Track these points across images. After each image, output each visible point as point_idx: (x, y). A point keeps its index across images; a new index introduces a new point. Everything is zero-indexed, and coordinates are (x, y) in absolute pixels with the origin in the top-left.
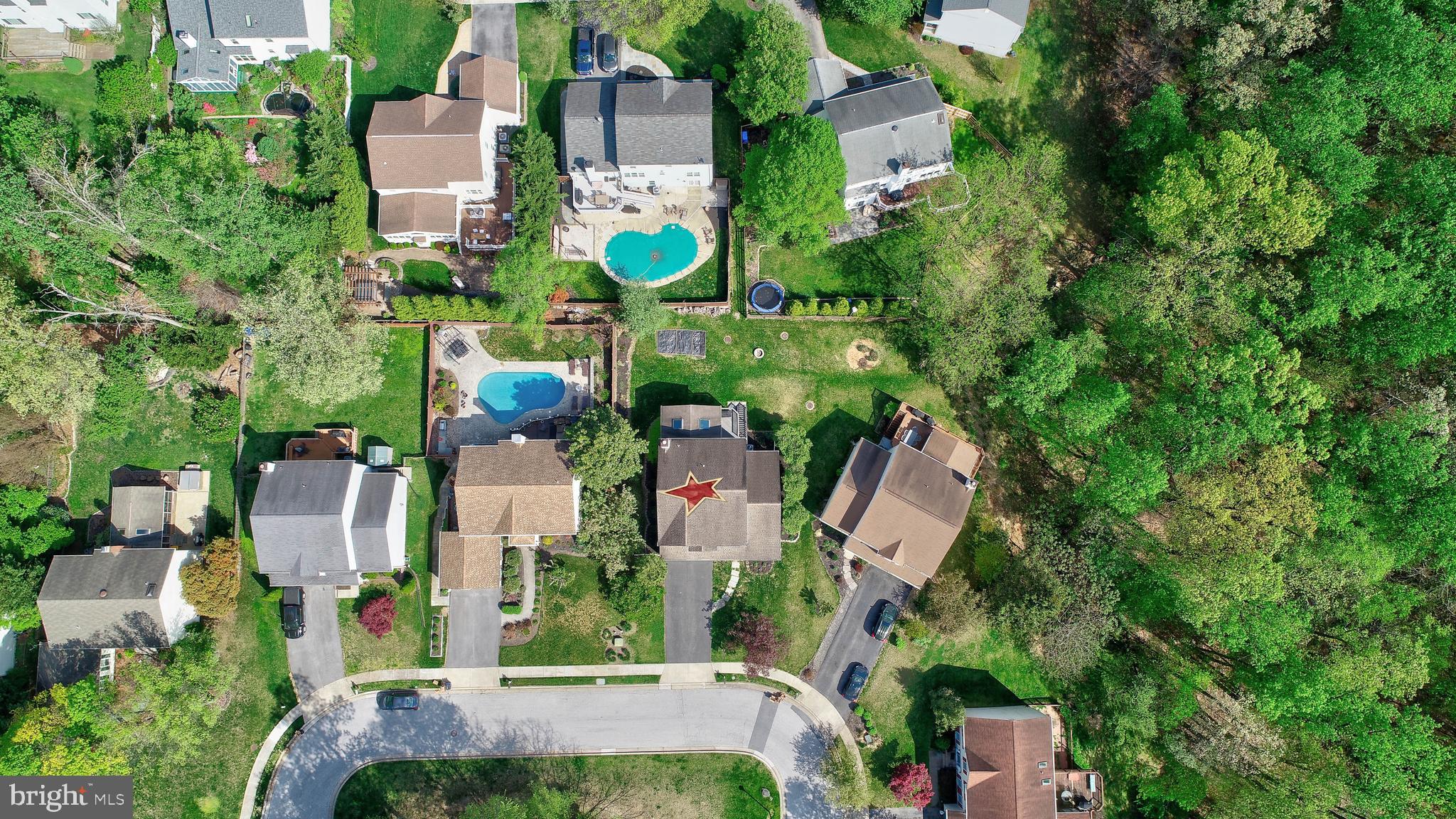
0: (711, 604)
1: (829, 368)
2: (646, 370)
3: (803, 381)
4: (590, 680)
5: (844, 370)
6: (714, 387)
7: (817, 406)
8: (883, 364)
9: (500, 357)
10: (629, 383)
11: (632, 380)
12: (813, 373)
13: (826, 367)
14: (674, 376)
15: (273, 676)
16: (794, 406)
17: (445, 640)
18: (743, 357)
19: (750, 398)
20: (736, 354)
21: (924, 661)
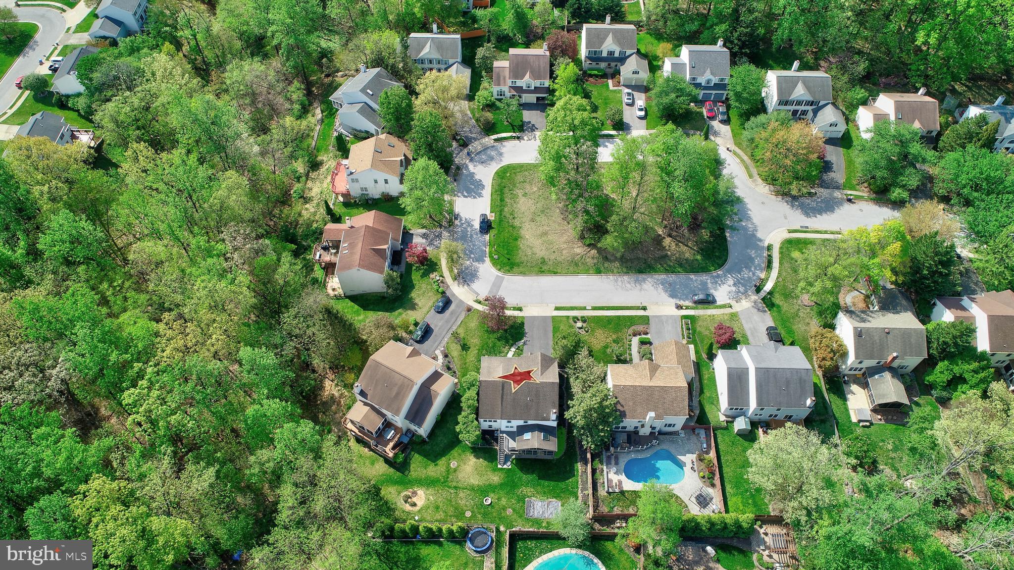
0: (525, 343)
1: (438, 491)
2: (568, 490)
3: (457, 482)
4: (594, 308)
5: (427, 489)
6: (520, 478)
7: (449, 464)
9: (671, 495)
10: (580, 480)
11: (578, 482)
12: (450, 487)
13: (440, 491)
14: (548, 486)
16: (465, 464)
17: (682, 328)
18: (499, 499)
19: (495, 470)
20: (504, 501)
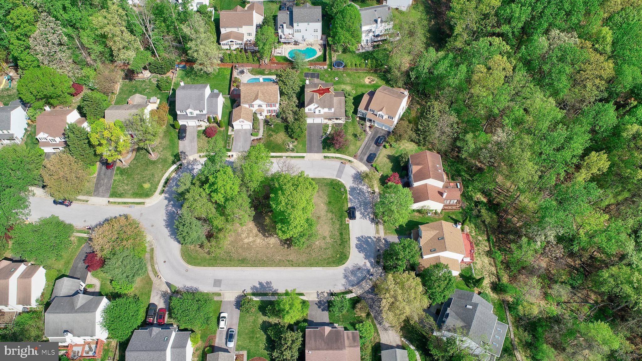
0: (322, 136)
1: (359, 83)
3: (351, 86)
4: (281, 157)
5: (364, 84)
7: (356, 92)
8: (377, 83)
9: (255, 75)
12: (354, 84)
15: (173, 152)
17: (232, 144)
18: (331, 80)
20: (329, 79)
21: (396, 153)
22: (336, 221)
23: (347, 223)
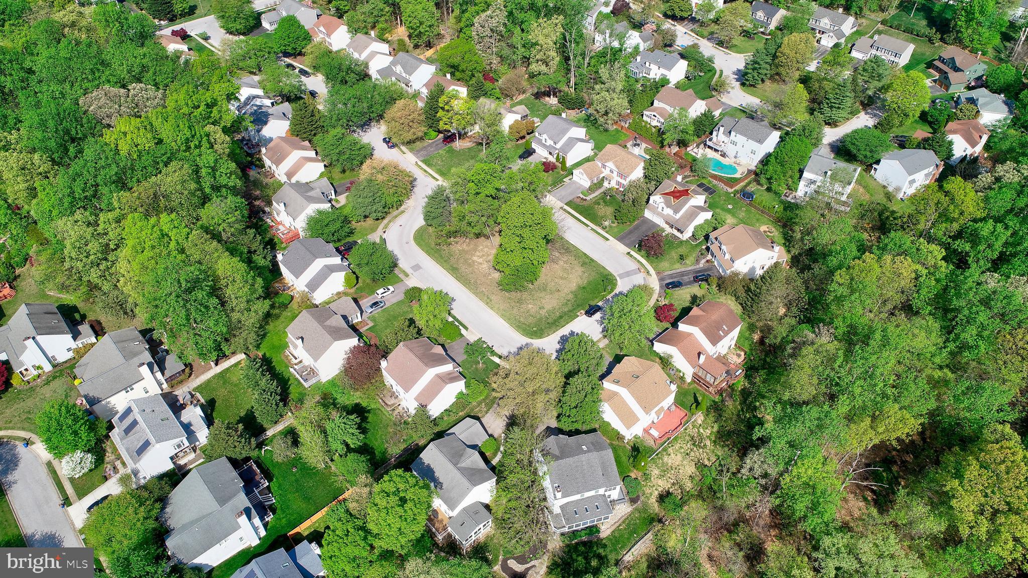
0: (647, 236)
4: (587, 226)
8: (773, 236)
17: (557, 188)
22: (570, 305)
23: (578, 314)
